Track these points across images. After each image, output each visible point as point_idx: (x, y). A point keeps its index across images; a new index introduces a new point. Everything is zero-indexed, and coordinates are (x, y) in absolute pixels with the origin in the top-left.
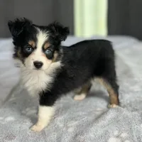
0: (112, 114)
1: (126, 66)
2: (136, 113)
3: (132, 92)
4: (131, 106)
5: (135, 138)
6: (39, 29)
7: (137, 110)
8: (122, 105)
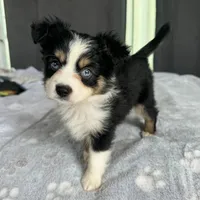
0: (144, 144)
1: (168, 94)
2: (175, 144)
3: (172, 119)
4: (169, 135)
5: (172, 179)
7: (176, 140)
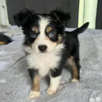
6: (41, 17)
8: (81, 80)
